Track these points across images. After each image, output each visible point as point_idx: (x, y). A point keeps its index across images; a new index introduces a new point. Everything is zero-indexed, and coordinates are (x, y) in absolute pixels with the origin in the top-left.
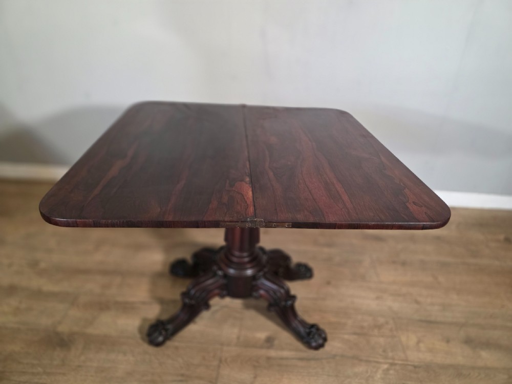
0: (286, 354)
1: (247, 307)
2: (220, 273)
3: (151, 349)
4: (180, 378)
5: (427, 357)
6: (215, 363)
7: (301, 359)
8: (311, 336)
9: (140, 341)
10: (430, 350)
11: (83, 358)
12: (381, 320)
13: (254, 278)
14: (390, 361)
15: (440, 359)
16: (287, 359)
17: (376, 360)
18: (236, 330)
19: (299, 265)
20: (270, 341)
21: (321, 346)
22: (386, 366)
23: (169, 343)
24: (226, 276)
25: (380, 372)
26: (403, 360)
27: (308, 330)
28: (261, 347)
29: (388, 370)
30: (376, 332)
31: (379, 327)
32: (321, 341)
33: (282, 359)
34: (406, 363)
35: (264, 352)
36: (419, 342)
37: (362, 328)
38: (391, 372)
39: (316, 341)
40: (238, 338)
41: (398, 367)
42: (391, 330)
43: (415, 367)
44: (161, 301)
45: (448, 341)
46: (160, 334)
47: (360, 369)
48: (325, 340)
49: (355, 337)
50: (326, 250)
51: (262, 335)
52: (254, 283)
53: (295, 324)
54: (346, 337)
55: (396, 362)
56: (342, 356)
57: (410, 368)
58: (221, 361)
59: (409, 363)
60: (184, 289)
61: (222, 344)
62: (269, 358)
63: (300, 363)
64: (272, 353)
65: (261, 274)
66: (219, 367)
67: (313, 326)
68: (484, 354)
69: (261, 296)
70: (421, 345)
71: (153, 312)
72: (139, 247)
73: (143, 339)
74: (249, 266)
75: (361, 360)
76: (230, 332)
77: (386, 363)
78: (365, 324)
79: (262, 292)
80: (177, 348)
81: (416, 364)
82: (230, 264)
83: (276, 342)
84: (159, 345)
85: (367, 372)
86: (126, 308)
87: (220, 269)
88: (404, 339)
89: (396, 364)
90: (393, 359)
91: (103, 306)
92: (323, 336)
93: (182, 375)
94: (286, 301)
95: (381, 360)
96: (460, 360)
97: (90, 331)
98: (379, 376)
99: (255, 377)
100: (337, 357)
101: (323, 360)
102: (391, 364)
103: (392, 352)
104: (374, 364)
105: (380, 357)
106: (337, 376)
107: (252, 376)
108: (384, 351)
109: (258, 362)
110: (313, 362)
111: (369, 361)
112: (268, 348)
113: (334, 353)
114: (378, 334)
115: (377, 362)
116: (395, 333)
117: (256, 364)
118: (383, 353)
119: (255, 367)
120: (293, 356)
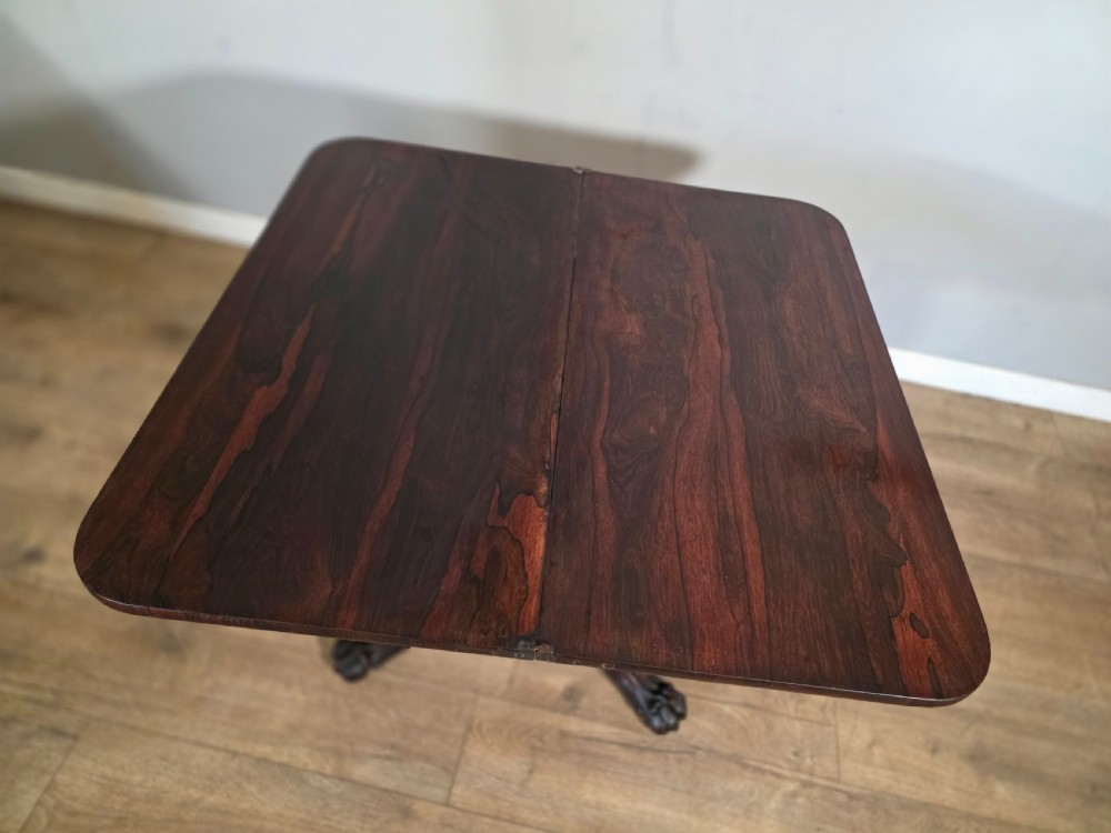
0: (600, 730)
3: (337, 681)
4: (388, 752)
5: (880, 778)
6: (459, 730)
7: (627, 746)
9: (320, 661)
10: (892, 766)
11: (208, 682)
14: (804, 777)
15: (906, 788)
16: (599, 740)
17: (774, 770)
20: (571, 697)
21: (671, 728)
22: (792, 787)
23: (374, 675)
25: (778, 796)
26: (829, 779)
28: (553, 709)
29: (794, 794)
30: (791, 707)
32: (671, 720)
33: (590, 739)
34: (835, 785)
35: (555, 720)
36: (873, 743)
38: (801, 800)
39: (662, 719)
40: (511, 681)
41: (816, 792)
43: (851, 796)
45: (934, 751)
46: (356, 660)
47: (740, 784)
48: (681, 716)
49: (746, 712)
51: (559, 682)
54: (727, 709)
55: (815, 780)
56: (710, 751)
57: (841, 798)
58: (469, 728)
59: (841, 786)
61: (477, 691)
62: (563, 735)
63: (623, 755)
64: (573, 725)
66: (465, 739)
68: (1001, 789)
70: (877, 750)
73: (324, 656)
75: (746, 766)
77: (794, 780)
80: (388, 686)
81: (855, 790)
83: (584, 701)
84: (353, 677)
85: (752, 793)
88: (844, 731)
89: (813, 785)
90: (812, 774)
92: (680, 707)
93: (393, 747)
95: (785, 773)
96: (948, 796)
98: (773, 805)
99: (531, 772)
100: (699, 753)
101: (670, 755)
102: (806, 784)
103: (812, 757)
104: (770, 778)
105: (785, 765)
106: (690, 793)
107: (526, 768)
108: (796, 754)
109: (541, 740)
110: (648, 756)
111: (762, 771)
112: (566, 712)
113: (694, 742)
114: (793, 714)
115: (778, 776)
116: (830, 715)
117: (538, 744)
118: (793, 758)
119: (534, 750)
120: (613, 738)
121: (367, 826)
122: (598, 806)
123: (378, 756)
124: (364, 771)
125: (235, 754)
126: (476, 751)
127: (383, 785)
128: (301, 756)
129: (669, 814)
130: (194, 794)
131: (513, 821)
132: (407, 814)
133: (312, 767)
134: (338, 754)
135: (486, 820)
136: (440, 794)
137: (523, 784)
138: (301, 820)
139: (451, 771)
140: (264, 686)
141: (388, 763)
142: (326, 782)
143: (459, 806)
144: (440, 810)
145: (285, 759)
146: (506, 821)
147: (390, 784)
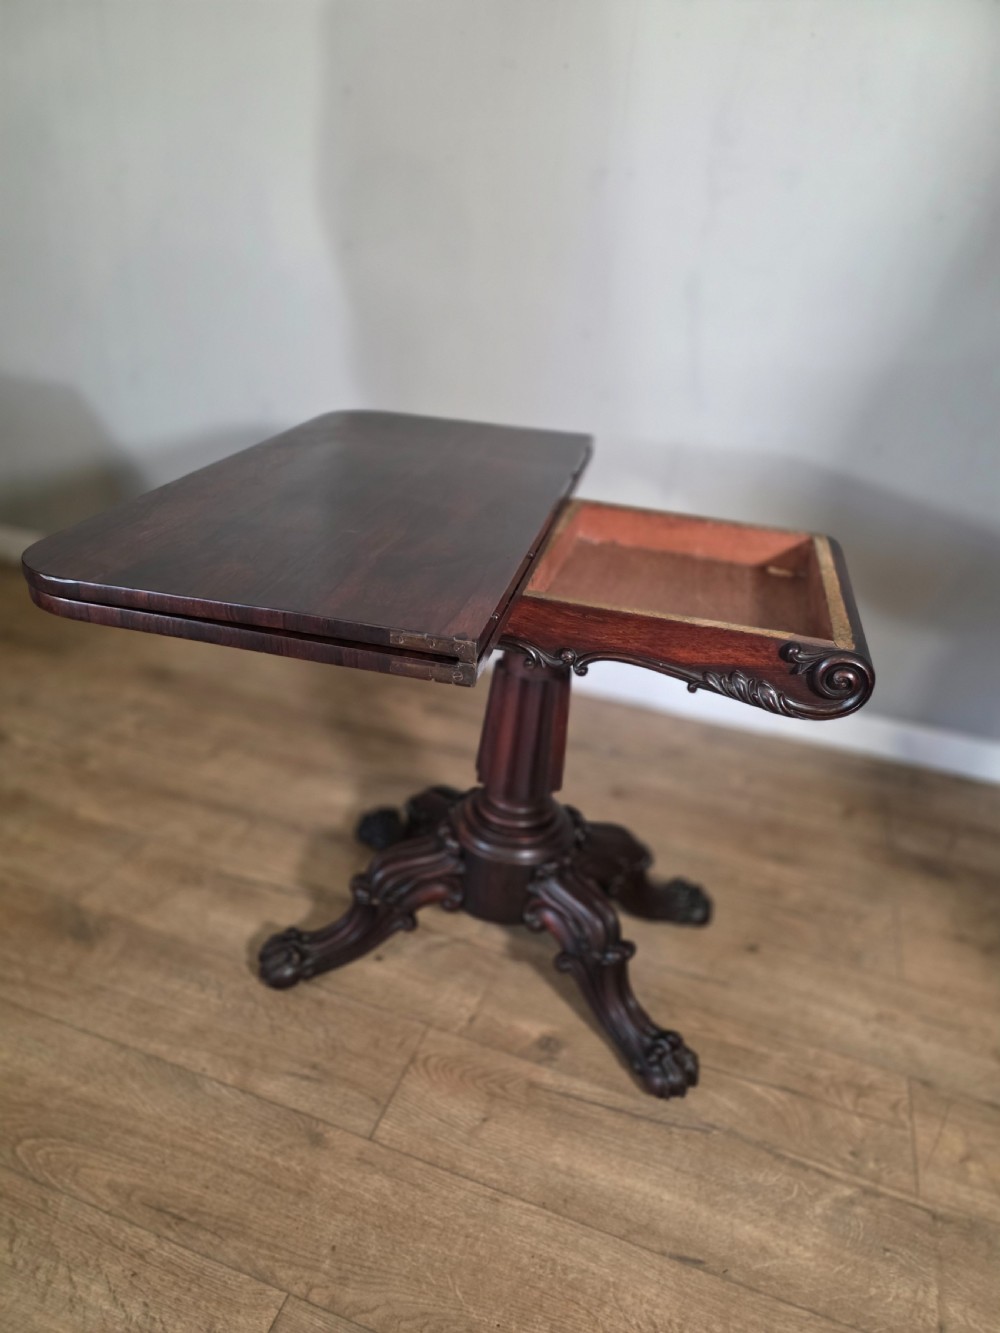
0: (580, 1086)
1: (516, 954)
2: (452, 844)
3: (262, 991)
4: (306, 1071)
5: (979, 1201)
6: (400, 1061)
7: (618, 1111)
8: (653, 1058)
9: (245, 969)
10: (996, 1188)
11: (113, 972)
12: (873, 1075)
13: (532, 873)
14: (866, 1183)
16: (579, 1099)
17: (822, 1167)
18: (472, 1001)
19: (679, 885)
20: (548, 1046)
21: (678, 1091)
22: (847, 1192)
23: (303, 988)
24: (463, 855)
25: (827, 1200)
26: (902, 1190)
27: (647, 1041)
28: (523, 1055)
29: (851, 1201)
30: (848, 1100)
31: (862, 1091)
32: (675, 1078)
33: (567, 1095)
34: (912, 1200)
35: (524, 1067)
36: (966, 1158)
37: (811, 1078)
38: (859, 1210)
39: (664, 1074)
40: (472, 1019)
41: (882, 1204)
42: (894, 1107)
43: (935, 1217)
44: (318, 894)
46: (288, 960)
47: (771, 1178)
48: (692, 1079)
49: (783, 1096)
50: (771, 869)
51: (533, 1029)
52: (531, 888)
53: (617, 1013)
54: (758, 1089)
55: (882, 1189)
56: (731, 1133)
57: (920, 1216)
58: (413, 1060)
59: (921, 1203)
60: (363, 869)
61: (429, 1024)
62: (532, 1085)
63: (610, 1119)
64: (547, 1076)
65: (553, 866)
66: (405, 1071)
67: (664, 1034)
69: (545, 927)
70: (972, 1167)
71: (294, 912)
72: (305, 768)
73: (250, 965)
74: (526, 841)
75: (780, 1158)
76: (456, 1000)
77: (850, 1184)
78: (823, 1073)
79: (550, 916)
80: (320, 1003)
81: (941, 1210)
82: (480, 826)
83: (564, 1054)
84: (280, 984)
85: (788, 1191)
86: (239, 891)
87: (455, 836)
88: (923, 1140)
89: (878, 1195)
90: (877, 1180)
91: (191, 875)
92: (689, 1065)
93: (314, 1067)
94: (604, 951)
95: (838, 1174)
97: (147, 920)
98: (819, 1210)
99: (485, 1120)
100: (715, 1132)
101: (674, 1129)
102: (866, 1191)
103: (877, 1160)
104: (816, 1177)
105: (839, 1166)
106: (699, 1177)
107: (478, 1115)
108: (853, 1154)
109: (503, 1087)
110: (644, 1125)
111: (806, 1168)
112: (539, 1062)
113: (709, 1119)
114: (850, 1107)
115: (828, 1176)
116: (904, 1117)
117: (498, 1091)
118: (850, 1158)
119: (492, 1095)
120: (600, 1099)
121: (263, 1146)
122: (570, 1172)
123: (293, 1074)
124: (271, 1087)
125: (123, 1047)
126: (416, 1086)
127: (293, 1105)
128: (200, 1060)
129: (667, 1197)
130: (65, 1081)
131: (453, 1170)
132: (317, 1140)
133: (210, 1073)
134: (246, 1064)
135: (420, 1164)
136: (364, 1125)
137: (472, 1132)
138: (185, 1128)
139: (382, 1103)
140: (175, 985)
141: (304, 1083)
142: (224, 1091)
143: (386, 1142)
144: (363, 1143)
145: (181, 1060)
146: (446, 1170)
147: (304, 1106)
